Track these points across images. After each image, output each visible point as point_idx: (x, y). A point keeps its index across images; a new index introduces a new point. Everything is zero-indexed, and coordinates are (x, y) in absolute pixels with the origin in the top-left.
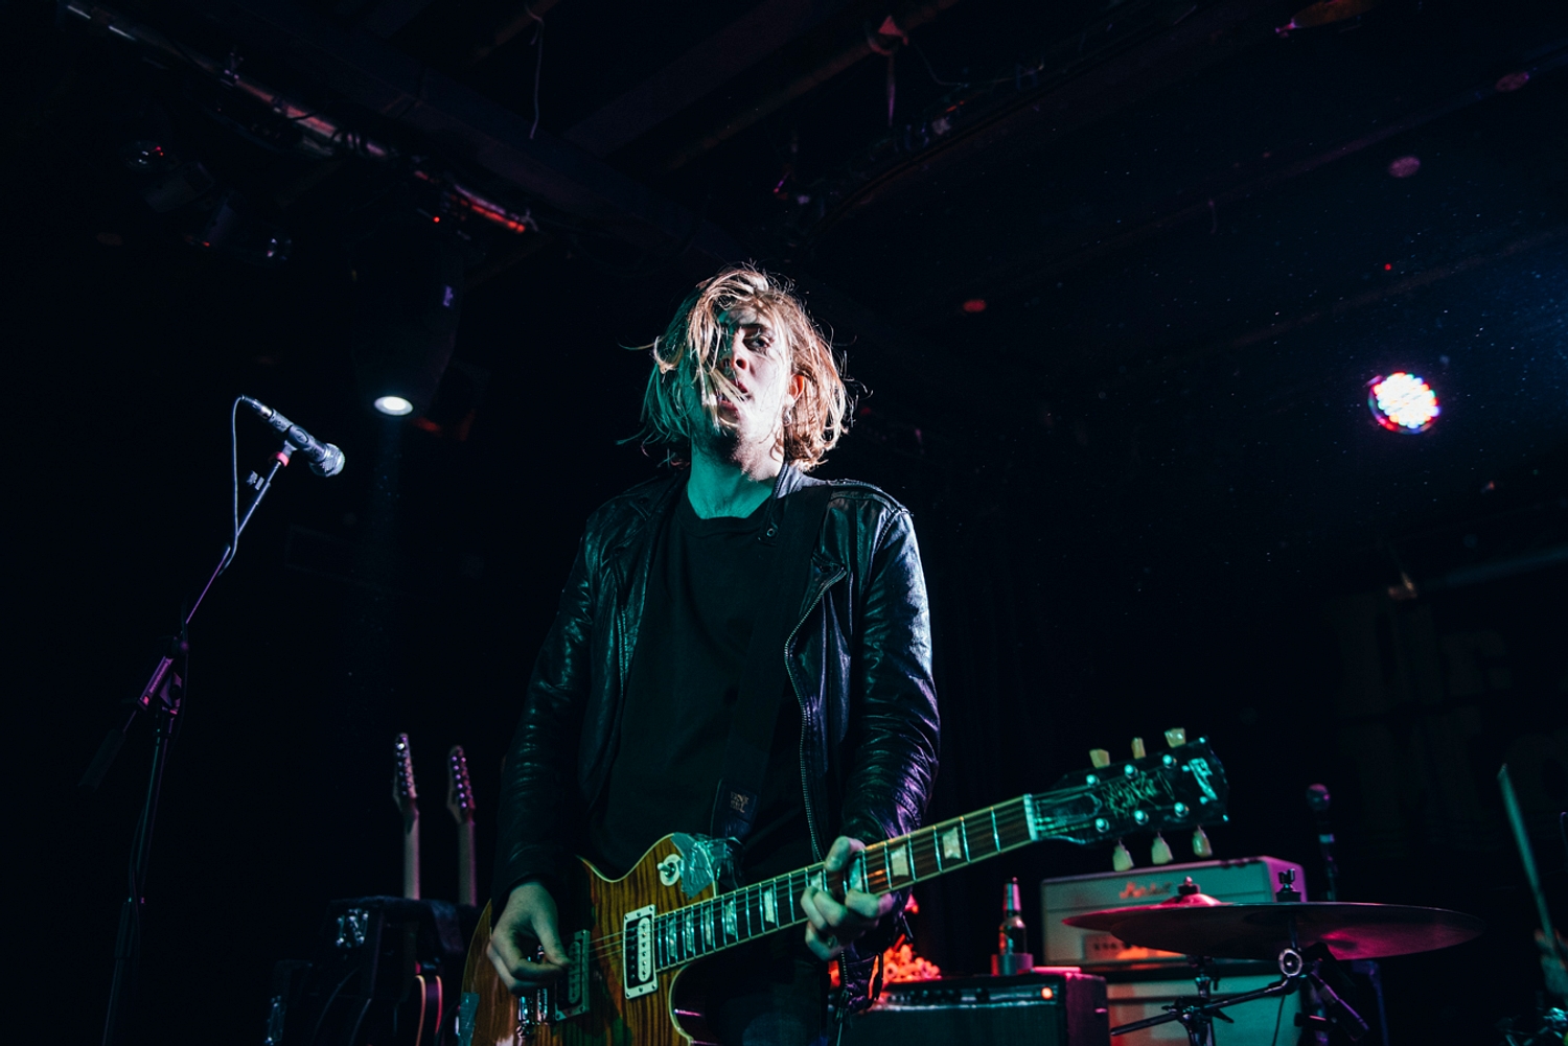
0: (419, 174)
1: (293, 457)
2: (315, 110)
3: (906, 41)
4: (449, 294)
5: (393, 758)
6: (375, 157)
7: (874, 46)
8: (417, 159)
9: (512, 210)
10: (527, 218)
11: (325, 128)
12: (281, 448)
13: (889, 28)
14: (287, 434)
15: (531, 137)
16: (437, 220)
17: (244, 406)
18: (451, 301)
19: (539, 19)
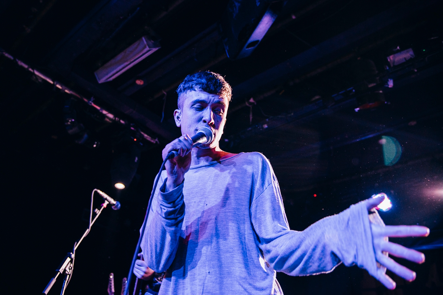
0: (132, 128)
1: (108, 205)
2: (110, 112)
3: (255, 104)
4: (137, 159)
5: (109, 280)
6: (122, 124)
7: (247, 104)
8: (132, 124)
9: (153, 137)
10: (157, 140)
11: (111, 116)
12: (104, 202)
13: (252, 100)
14: (106, 199)
15: (161, 121)
16: (135, 140)
17: (96, 192)
18: (137, 161)
19: (165, 93)
